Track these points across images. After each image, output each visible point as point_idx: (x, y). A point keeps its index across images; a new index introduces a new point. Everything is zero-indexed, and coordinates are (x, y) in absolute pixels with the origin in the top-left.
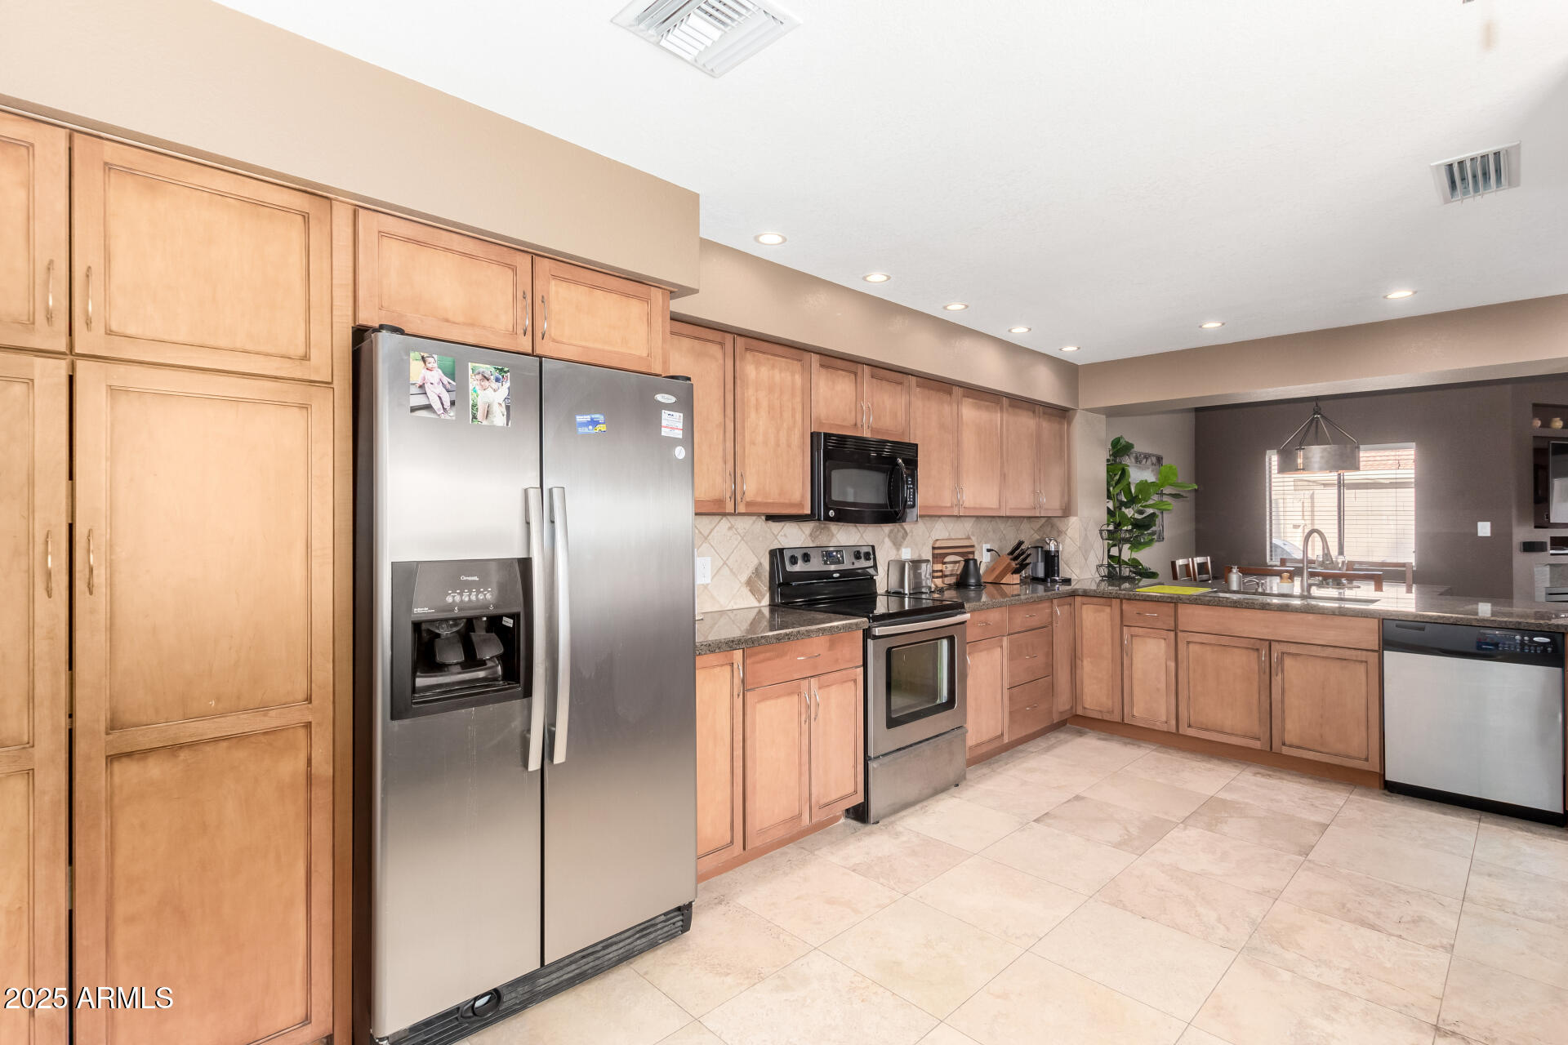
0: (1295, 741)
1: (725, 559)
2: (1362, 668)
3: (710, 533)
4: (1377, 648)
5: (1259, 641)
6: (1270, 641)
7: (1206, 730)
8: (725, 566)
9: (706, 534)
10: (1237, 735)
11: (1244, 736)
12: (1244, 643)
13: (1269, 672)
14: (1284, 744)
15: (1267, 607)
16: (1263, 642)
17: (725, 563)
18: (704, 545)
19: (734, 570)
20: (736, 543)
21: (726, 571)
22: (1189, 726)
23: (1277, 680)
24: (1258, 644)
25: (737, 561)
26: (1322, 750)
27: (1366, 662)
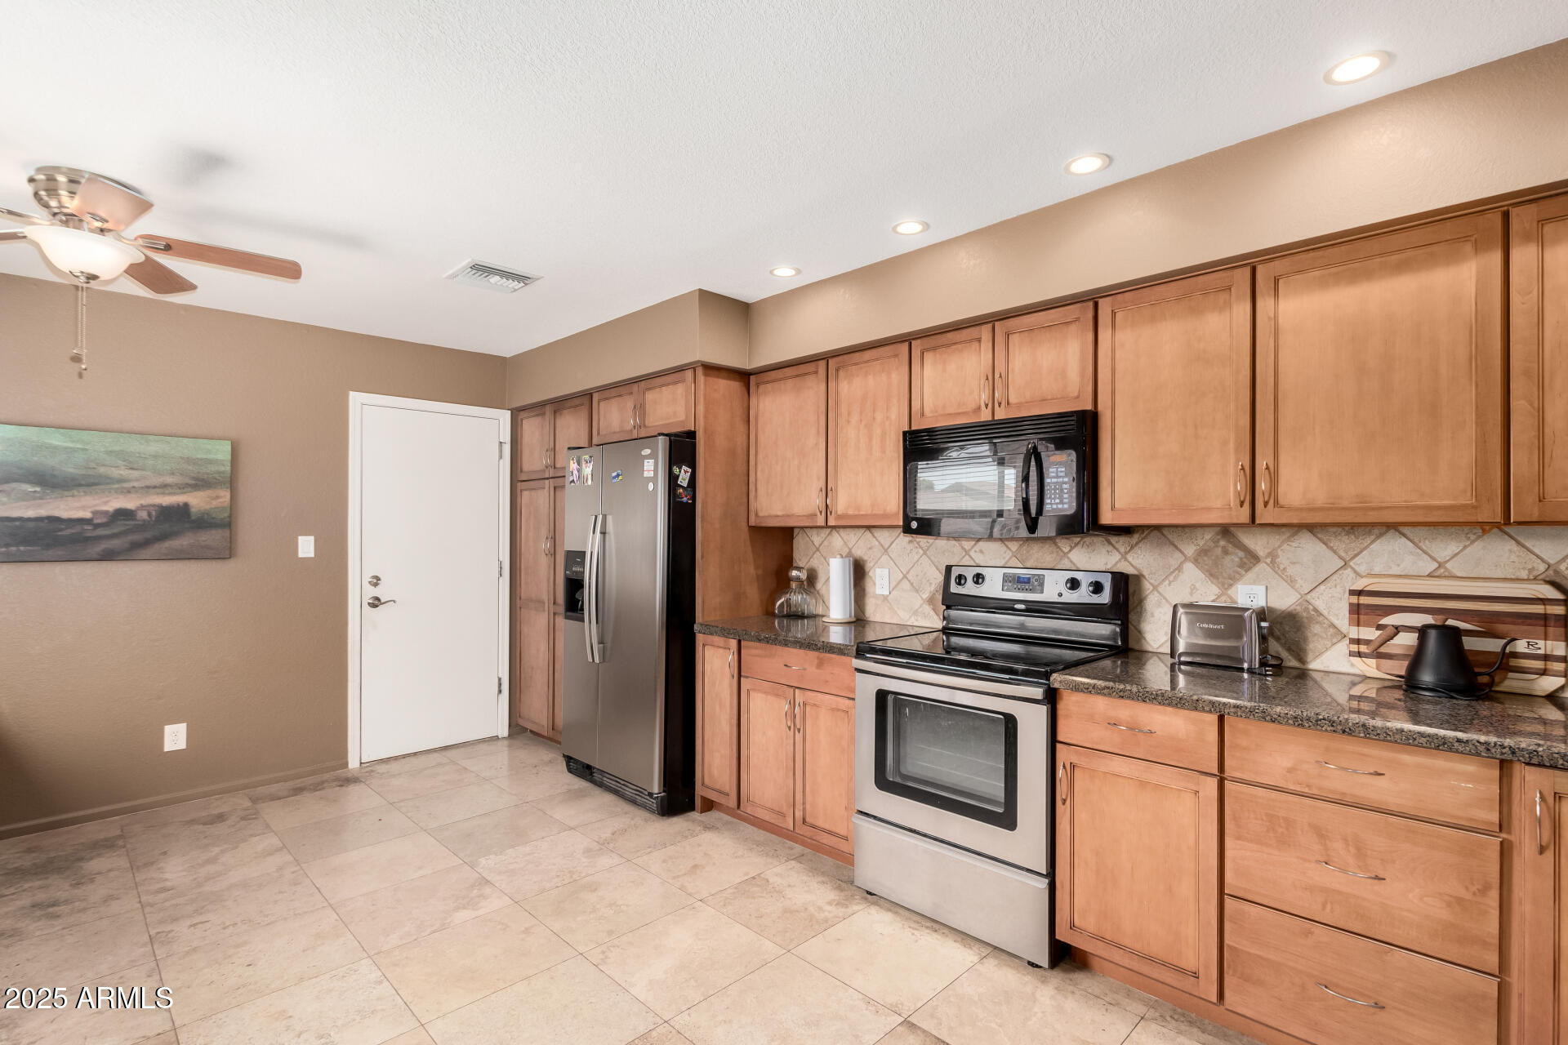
1: (905, 573)
3: (891, 544)
8: (905, 579)
9: (886, 547)
17: (905, 576)
18: (884, 556)
19: (915, 585)
20: (916, 557)
21: (906, 585)
25: (917, 576)
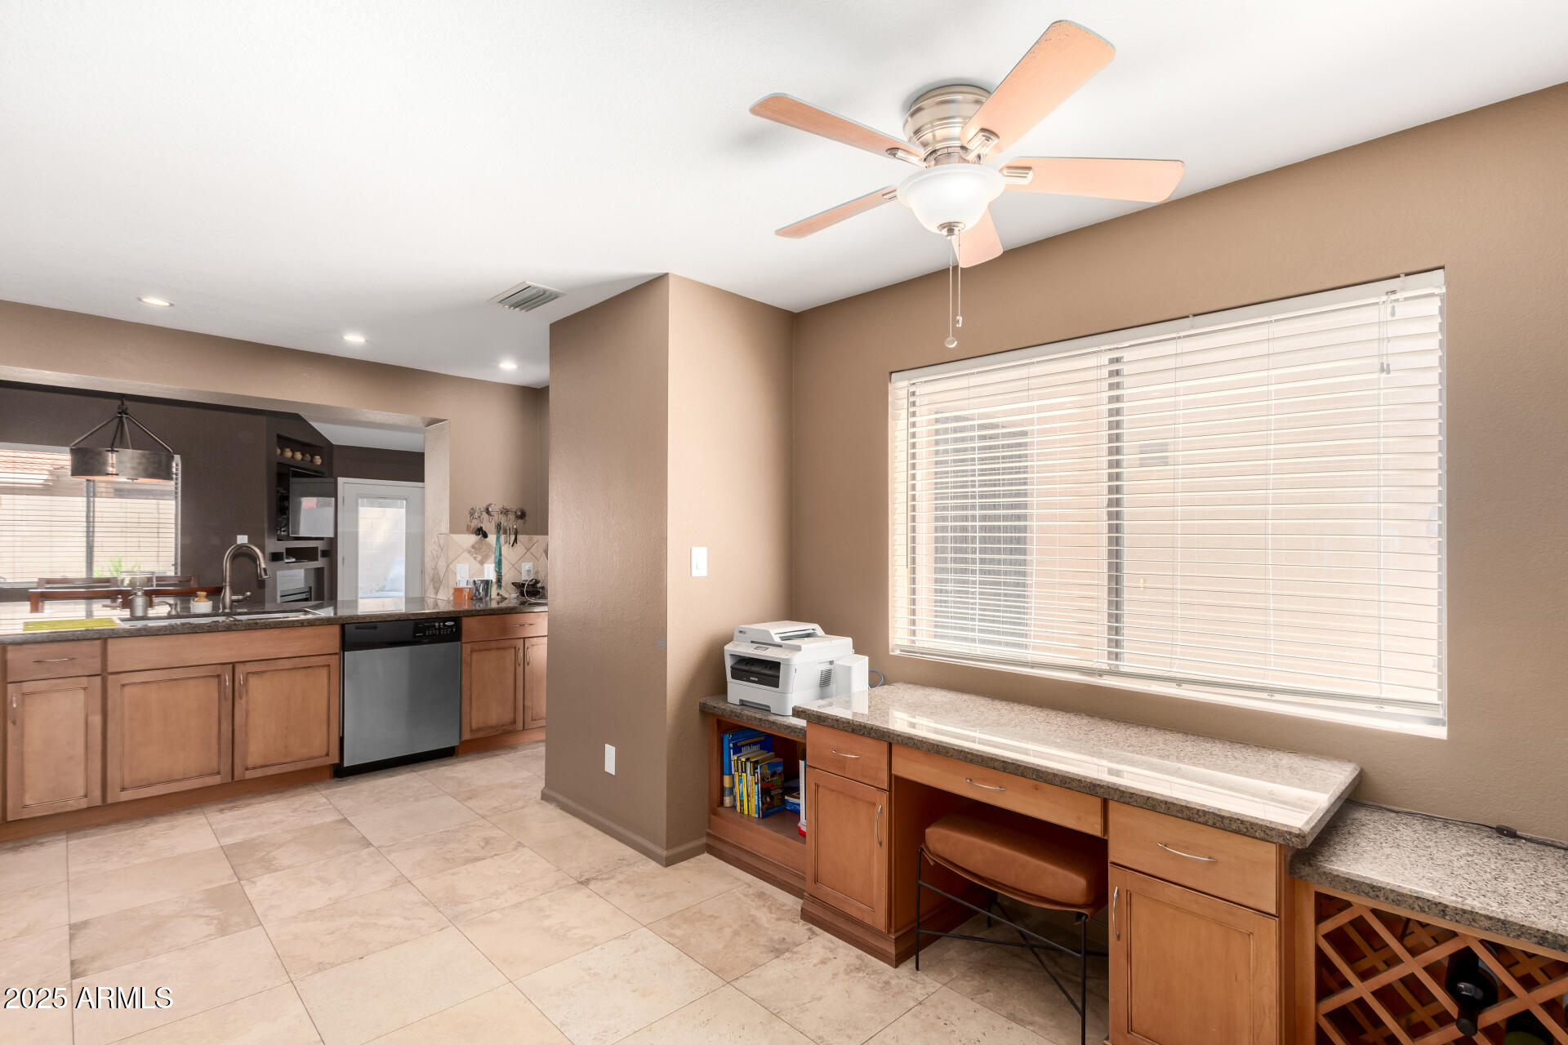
0: (260, 762)
2: (324, 672)
4: (337, 651)
5: (219, 667)
6: (234, 664)
7: (150, 785)
10: (189, 779)
11: (201, 776)
12: (202, 671)
13: (231, 696)
14: (247, 769)
15: (234, 628)
16: (225, 666)
22: (123, 789)
23: (240, 705)
24: (219, 670)
26: (287, 760)
27: (329, 665)
